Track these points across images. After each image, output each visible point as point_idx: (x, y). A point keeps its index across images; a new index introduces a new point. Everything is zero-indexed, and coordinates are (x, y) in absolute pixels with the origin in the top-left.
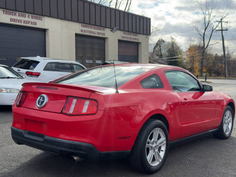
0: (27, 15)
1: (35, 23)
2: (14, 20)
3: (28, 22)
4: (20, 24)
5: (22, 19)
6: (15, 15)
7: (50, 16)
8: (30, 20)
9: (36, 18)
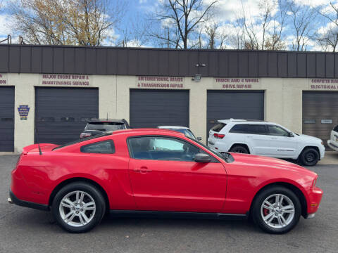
0: (241, 79)
1: (250, 86)
2: (227, 86)
3: (242, 86)
4: (233, 89)
5: (236, 84)
6: (228, 81)
7: (268, 76)
8: (245, 83)
9: (250, 81)
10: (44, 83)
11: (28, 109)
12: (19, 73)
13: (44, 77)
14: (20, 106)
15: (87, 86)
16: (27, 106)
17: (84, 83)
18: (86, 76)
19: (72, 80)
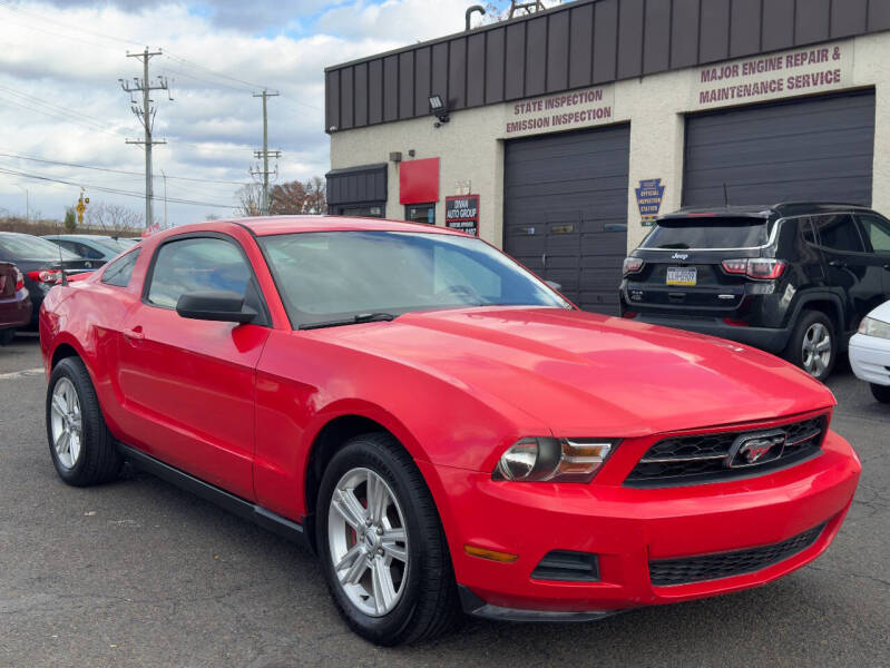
10: (704, 97)
11: (661, 190)
12: (641, 77)
13: (705, 78)
14: (642, 183)
15: (833, 87)
16: (658, 181)
17: (825, 77)
18: (831, 49)
19: (785, 73)
